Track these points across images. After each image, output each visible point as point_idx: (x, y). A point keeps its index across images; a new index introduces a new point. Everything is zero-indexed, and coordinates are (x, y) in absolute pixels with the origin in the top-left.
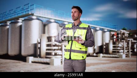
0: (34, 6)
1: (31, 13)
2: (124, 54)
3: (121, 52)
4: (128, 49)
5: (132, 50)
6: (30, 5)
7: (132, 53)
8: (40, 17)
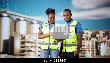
0: (8, 4)
1: (4, 11)
2: (90, 53)
3: (87, 51)
4: (93, 49)
5: (96, 50)
6: (3, 2)
7: (96, 52)
8: (12, 15)
